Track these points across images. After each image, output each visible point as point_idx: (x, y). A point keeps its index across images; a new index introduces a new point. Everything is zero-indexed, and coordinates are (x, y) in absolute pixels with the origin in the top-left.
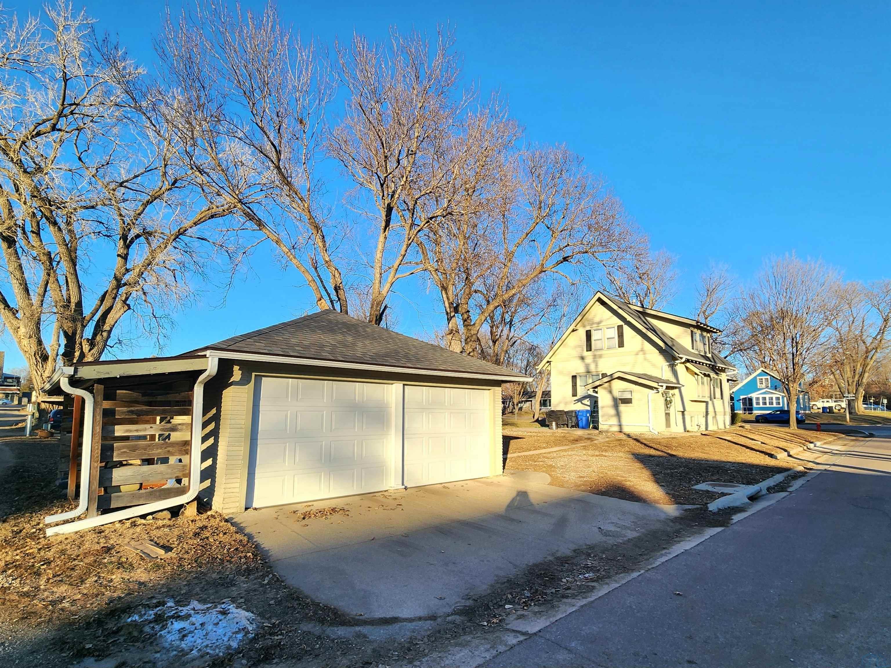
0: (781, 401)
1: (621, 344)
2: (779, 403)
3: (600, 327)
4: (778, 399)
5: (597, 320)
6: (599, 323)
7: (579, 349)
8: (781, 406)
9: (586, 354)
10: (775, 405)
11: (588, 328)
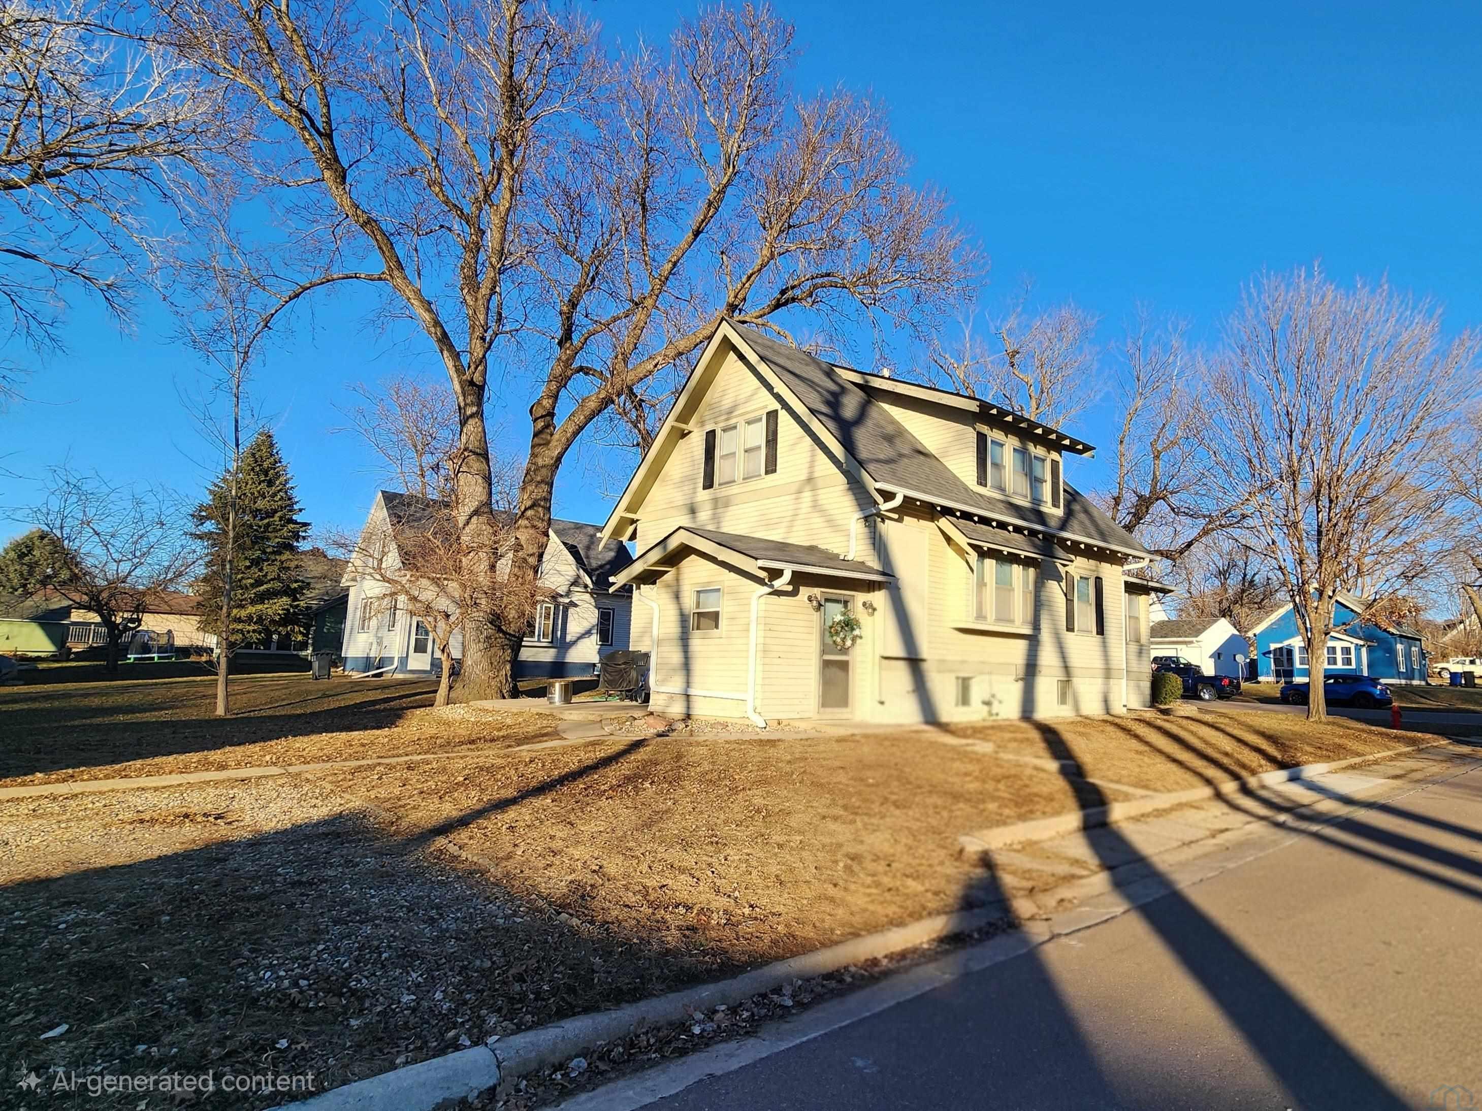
0: (1353, 656)
1: (771, 467)
2: (1348, 661)
3: (732, 422)
4: (1347, 651)
5: (727, 403)
6: (730, 412)
7: (687, 488)
8: (1354, 666)
9: (703, 496)
10: (1340, 665)
11: (709, 428)
